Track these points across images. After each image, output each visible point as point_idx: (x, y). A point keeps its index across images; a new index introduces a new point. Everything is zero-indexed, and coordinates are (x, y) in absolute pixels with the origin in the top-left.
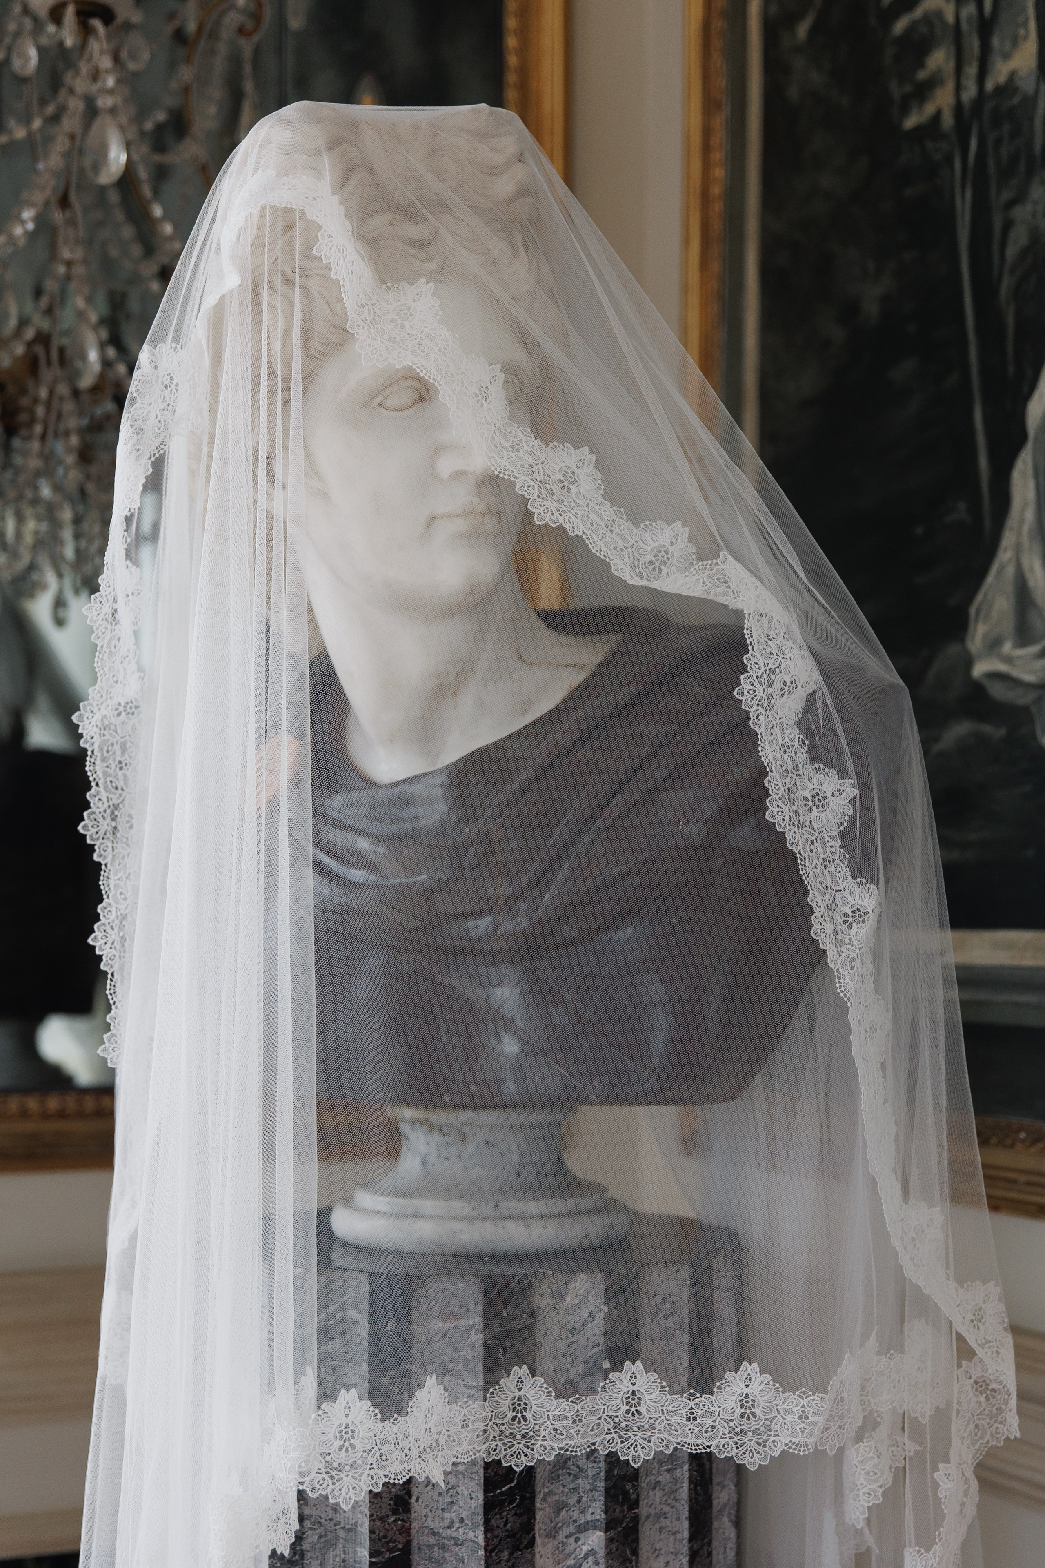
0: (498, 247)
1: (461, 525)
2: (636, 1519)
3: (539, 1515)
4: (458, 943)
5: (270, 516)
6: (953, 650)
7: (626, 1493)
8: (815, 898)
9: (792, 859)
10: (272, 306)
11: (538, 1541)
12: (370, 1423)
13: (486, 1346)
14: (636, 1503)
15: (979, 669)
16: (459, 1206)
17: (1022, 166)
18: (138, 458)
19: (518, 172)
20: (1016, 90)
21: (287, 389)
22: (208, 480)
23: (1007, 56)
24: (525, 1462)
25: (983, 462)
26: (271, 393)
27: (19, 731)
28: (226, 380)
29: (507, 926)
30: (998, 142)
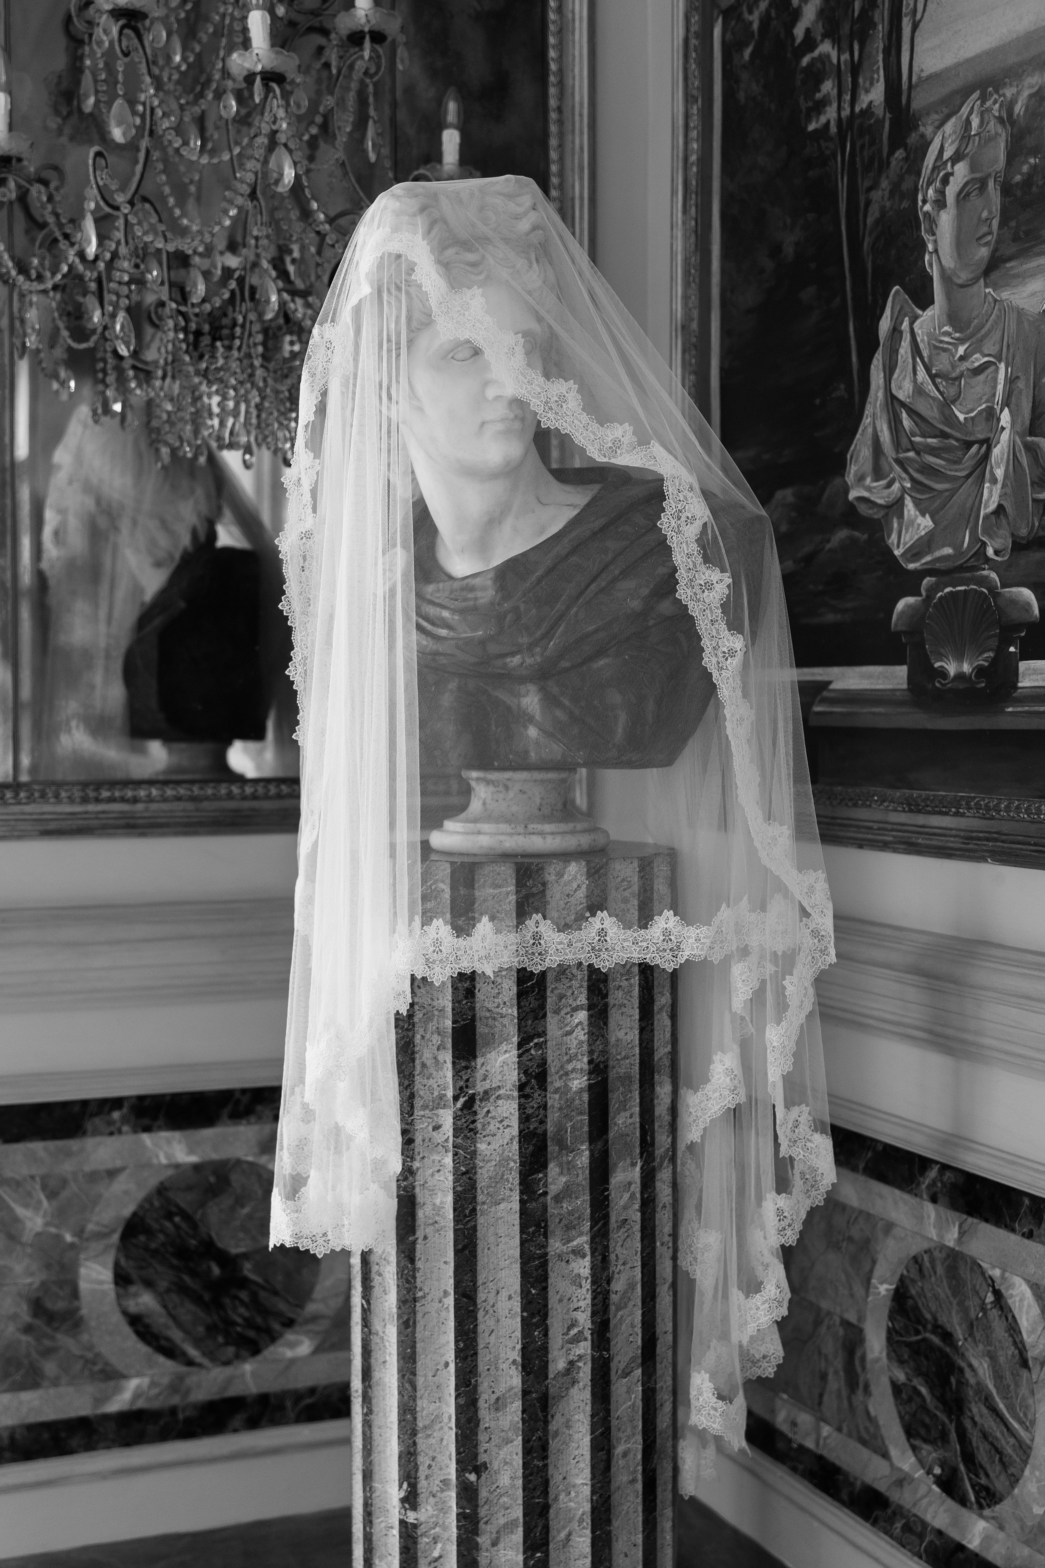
0: (521, 263)
1: (500, 427)
2: (606, 1005)
3: (549, 1000)
4: (501, 671)
5: (389, 420)
6: (837, 481)
7: (600, 990)
8: (706, 643)
9: (691, 620)
10: (389, 303)
11: (549, 1015)
12: (450, 938)
13: (517, 902)
14: (606, 996)
15: (853, 495)
16: (504, 827)
17: (876, 165)
18: (312, 391)
19: (533, 217)
20: (873, 113)
21: (398, 348)
22: (353, 410)
23: (867, 91)
24: (540, 968)
25: (854, 359)
26: (389, 351)
27: (212, 536)
28: (363, 342)
29: (529, 661)
30: (863, 147)
